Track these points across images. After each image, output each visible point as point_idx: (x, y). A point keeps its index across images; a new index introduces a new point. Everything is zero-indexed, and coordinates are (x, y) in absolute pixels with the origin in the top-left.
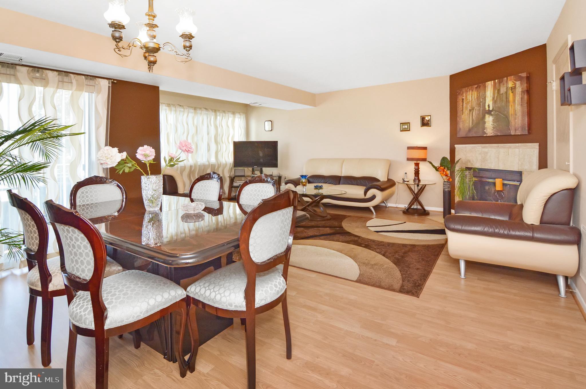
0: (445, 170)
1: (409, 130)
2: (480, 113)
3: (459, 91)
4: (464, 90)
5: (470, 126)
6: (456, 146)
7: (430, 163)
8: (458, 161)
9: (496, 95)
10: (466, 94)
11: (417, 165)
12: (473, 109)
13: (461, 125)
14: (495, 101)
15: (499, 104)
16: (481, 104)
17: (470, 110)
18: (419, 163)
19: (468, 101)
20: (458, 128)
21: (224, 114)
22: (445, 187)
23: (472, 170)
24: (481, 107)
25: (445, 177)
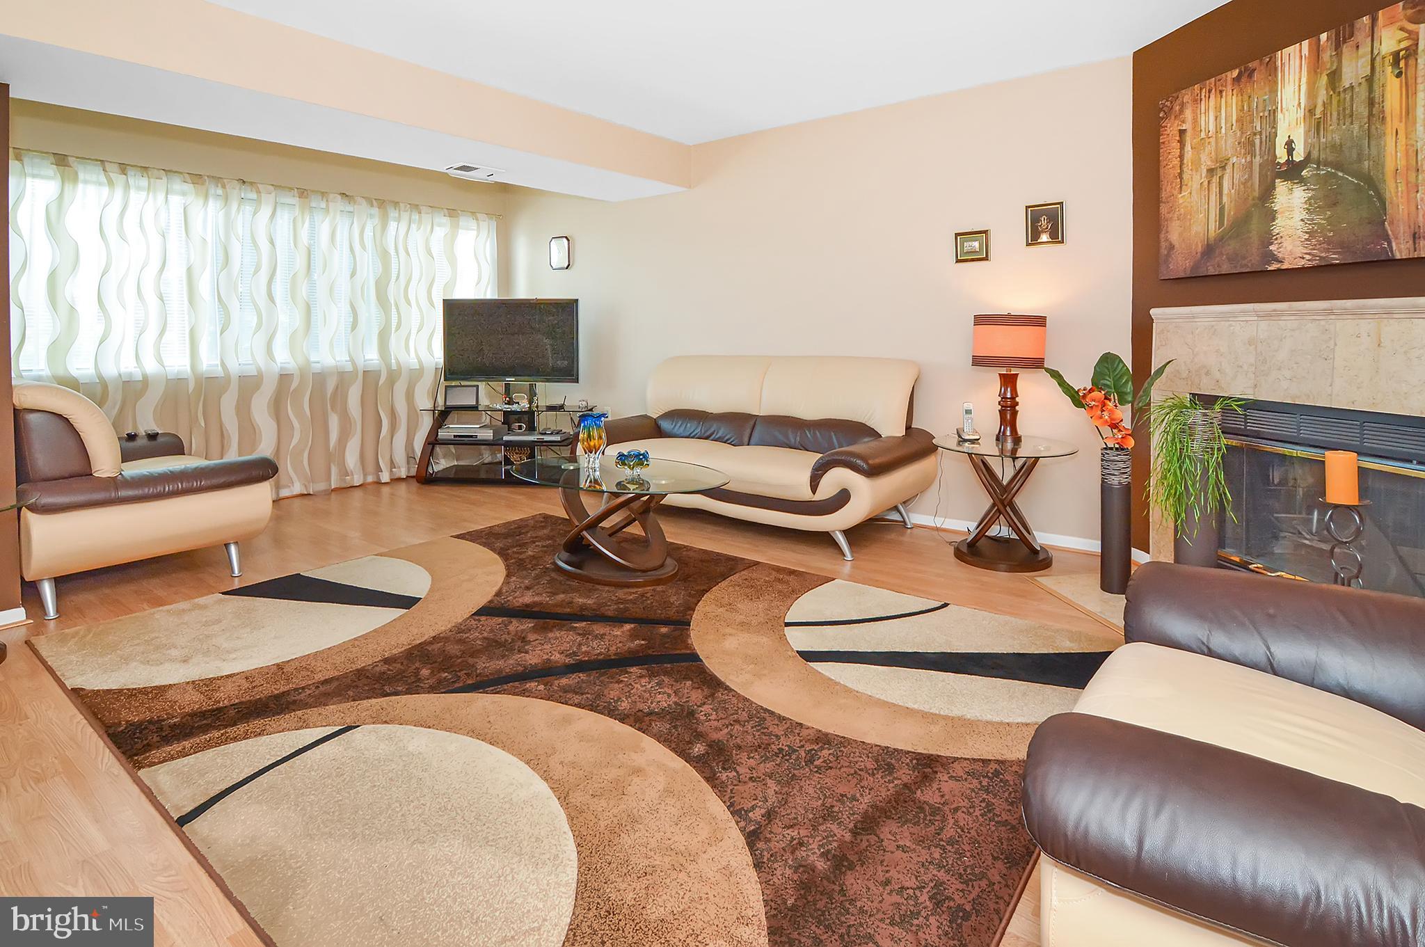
0: (1110, 404)
1: (986, 259)
2: (1251, 176)
3: (1168, 104)
4: (1186, 96)
5: (1212, 234)
6: (1154, 312)
7: (1055, 375)
8: (1161, 371)
9: (1322, 95)
10: (1194, 112)
11: (1009, 381)
12: (1223, 168)
13: (1173, 233)
14: (1316, 124)
15: (1334, 133)
16: (1257, 142)
17: (1211, 171)
18: (1017, 374)
19: (1203, 135)
20: (1163, 244)
21: (415, 216)
22: (1107, 471)
23: (1217, 408)
24: (1258, 152)
25: (1107, 431)
